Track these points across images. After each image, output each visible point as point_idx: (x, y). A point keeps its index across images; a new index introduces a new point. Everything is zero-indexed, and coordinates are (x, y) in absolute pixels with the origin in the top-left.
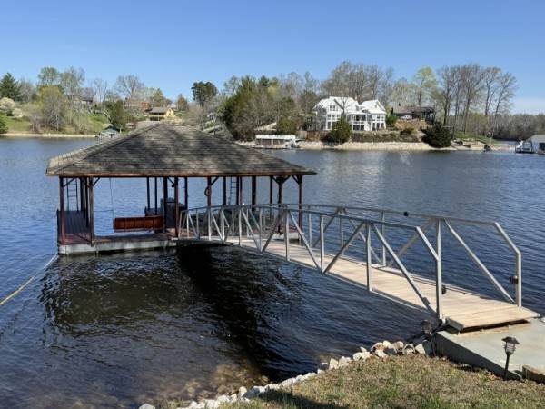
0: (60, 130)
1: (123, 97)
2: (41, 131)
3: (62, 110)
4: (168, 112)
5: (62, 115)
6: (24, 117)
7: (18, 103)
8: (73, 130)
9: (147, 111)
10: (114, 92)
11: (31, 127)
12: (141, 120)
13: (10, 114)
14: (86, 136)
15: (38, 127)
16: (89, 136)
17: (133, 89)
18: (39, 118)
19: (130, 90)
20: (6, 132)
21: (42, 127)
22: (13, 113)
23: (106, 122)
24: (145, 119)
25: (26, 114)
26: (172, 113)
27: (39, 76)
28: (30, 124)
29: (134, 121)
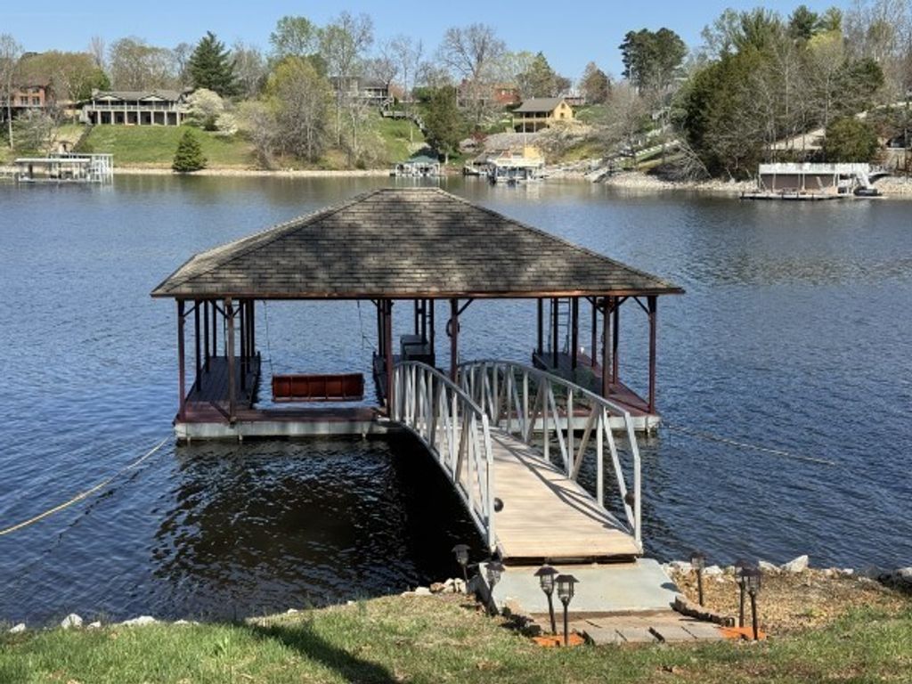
0: (315, 161)
1: (456, 79)
2: (273, 163)
3: (321, 114)
4: (558, 111)
5: (319, 126)
6: (240, 133)
7: (228, 100)
8: (343, 159)
9: (510, 108)
10: (437, 66)
11: (253, 155)
12: (494, 131)
13: (211, 127)
14: (369, 173)
15: (268, 154)
16: (377, 173)
17: (479, 59)
18: (271, 134)
19: (473, 60)
20: (202, 168)
21: (277, 154)
22: (217, 123)
23: (417, 139)
24: (502, 129)
25: (245, 126)
26: (568, 111)
27: (274, 36)
28: (252, 148)
29: (479, 133)
